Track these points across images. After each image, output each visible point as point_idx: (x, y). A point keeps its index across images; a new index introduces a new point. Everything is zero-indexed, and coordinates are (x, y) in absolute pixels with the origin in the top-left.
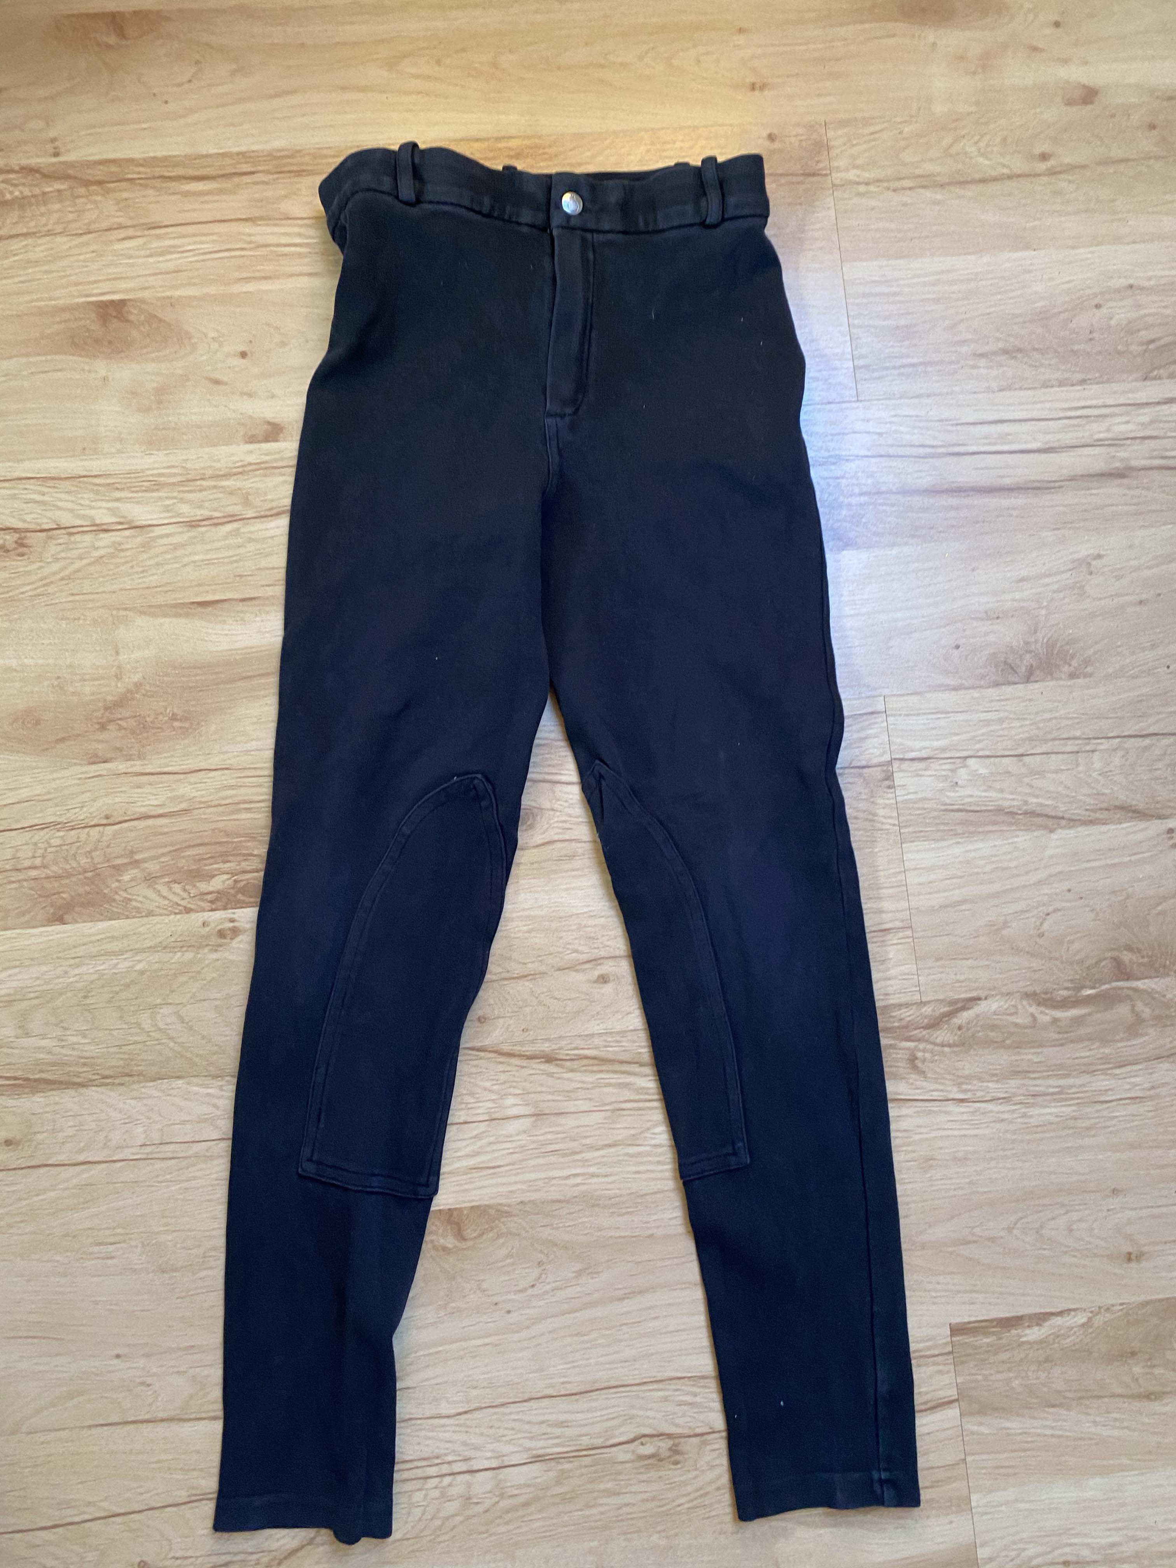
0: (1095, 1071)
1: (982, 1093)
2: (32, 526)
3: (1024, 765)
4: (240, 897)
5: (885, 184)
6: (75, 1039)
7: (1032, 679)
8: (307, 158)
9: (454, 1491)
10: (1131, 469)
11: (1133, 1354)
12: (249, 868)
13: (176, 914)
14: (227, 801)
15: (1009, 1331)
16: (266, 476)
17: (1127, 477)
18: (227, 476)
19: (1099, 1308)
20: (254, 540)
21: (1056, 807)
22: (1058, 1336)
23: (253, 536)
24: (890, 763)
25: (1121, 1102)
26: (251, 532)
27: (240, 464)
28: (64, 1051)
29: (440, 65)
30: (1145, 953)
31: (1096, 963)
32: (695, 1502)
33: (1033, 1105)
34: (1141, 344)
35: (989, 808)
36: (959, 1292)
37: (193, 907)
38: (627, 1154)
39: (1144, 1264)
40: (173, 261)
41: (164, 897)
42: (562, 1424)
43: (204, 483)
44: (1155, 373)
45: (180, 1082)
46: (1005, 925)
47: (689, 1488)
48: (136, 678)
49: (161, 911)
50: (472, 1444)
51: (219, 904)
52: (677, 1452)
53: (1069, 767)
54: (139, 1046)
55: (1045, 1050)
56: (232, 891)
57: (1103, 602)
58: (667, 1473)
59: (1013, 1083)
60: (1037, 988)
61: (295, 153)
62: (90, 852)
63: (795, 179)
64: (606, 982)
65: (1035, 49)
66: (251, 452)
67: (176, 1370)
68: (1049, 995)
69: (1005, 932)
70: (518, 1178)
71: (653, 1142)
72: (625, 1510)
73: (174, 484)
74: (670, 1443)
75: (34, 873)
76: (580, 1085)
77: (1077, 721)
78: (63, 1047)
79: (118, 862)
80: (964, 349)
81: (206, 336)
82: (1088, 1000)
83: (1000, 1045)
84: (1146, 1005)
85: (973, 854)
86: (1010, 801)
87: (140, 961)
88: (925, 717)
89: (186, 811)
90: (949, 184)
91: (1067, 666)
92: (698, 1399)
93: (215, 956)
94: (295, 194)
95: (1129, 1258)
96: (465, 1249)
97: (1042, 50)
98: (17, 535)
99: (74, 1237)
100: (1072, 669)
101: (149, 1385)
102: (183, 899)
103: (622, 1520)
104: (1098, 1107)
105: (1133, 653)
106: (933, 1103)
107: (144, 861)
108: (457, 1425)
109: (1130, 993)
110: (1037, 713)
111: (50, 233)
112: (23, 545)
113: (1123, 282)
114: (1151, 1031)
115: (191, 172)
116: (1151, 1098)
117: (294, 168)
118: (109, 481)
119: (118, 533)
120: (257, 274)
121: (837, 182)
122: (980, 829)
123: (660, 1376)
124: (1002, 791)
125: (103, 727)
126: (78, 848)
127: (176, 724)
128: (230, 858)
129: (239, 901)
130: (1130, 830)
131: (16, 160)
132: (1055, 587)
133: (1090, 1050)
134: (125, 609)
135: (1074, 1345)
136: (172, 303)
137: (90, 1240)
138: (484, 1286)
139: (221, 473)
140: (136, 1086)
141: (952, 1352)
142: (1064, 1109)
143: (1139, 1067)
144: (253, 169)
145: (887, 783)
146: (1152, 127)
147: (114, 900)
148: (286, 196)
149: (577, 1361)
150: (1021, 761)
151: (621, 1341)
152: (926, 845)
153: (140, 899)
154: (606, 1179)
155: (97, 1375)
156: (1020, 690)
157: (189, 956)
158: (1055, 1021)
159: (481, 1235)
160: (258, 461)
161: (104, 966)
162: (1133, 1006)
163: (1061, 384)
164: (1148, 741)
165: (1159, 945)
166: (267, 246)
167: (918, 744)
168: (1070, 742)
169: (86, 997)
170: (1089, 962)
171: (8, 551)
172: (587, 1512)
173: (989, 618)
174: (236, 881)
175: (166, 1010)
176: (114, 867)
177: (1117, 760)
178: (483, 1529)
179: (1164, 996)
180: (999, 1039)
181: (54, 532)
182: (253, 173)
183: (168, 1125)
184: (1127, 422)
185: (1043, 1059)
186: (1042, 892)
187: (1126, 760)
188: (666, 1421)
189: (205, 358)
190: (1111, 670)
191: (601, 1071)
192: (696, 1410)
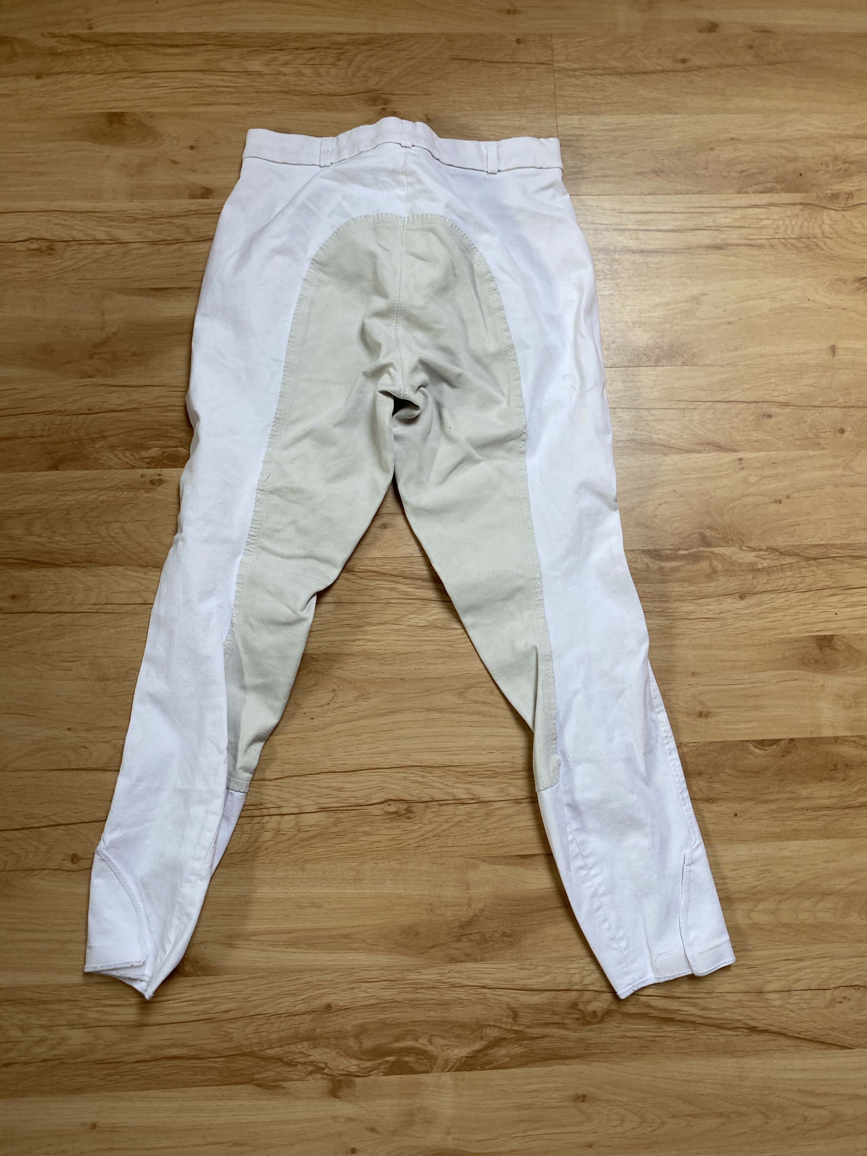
2: (58, 239)
4: (166, 461)
5: (585, 71)
6: (58, 539)
8: (238, 38)
9: (270, 826)
10: (728, 245)
11: (700, 774)
12: (172, 445)
13: (126, 469)
14: (161, 405)
18: (177, 216)
20: (190, 254)
27: (185, 210)
28: (52, 545)
31: (689, 536)
32: (420, 843)
37: (136, 465)
38: (391, 630)
39: (709, 720)
40: (155, 92)
41: (120, 459)
42: (340, 789)
43: (164, 220)
45: (120, 568)
47: (416, 835)
48: (114, 329)
49: (118, 467)
50: (283, 798)
51: (153, 465)
52: (410, 812)
54: (98, 545)
56: (161, 458)
58: (403, 824)
61: (232, 35)
62: (78, 429)
63: (531, 66)
64: (385, 528)
66: (192, 204)
67: (104, 740)
70: (322, 639)
71: (408, 623)
72: (375, 845)
73: (145, 219)
74: (406, 805)
75: (42, 440)
76: (366, 587)
78: (51, 543)
79: (94, 436)
81: (170, 136)
82: (683, 557)
87: (102, 495)
89: (136, 409)
90: (625, 73)
92: (425, 780)
93: (147, 495)
95: (701, 715)
98: (48, 244)
99: (49, 656)
100: (684, 359)
101: (87, 748)
102: (131, 460)
103: (373, 851)
107: (109, 436)
108: (276, 786)
111: (83, 73)
112: (52, 249)
114: (722, 579)
115: (168, 42)
118: (106, 215)
119: (109, 246)
120: (204, 102)
121: (557, 68)
123: (402, 764)
125: (91, 357)
126: (70, 427)
127: (135, 358)
128: (162, 438)
129: (164, 464)
131: (65, 31)
134: (110, 290)
136: (152, 115)
137: (59, 658)
140: (94, 569)
142: (663, 622)
147: (89, 458)
148: (224, 59)
149: (352, 751)
151: (380, 741)
153: (105, 458)
154: (378, 643)
155: (56, 739)
157: (132, 494)
161: (80, 496)
162: (711, 563)
164: (729, 405)
166: (210, 86)
169: (67, 514)
171: (42, 252)
172: (352, 845)
174: (163, 452)
175: (115, 525)
176: (91, 439)
178: (286, 850)
179: (731, 558)
181: (71, 243)
182: (206, 45)
183: (112, 593)
184: (726, 217)
188: (405, 792)
191: (379, 580)
192: (423, 787)
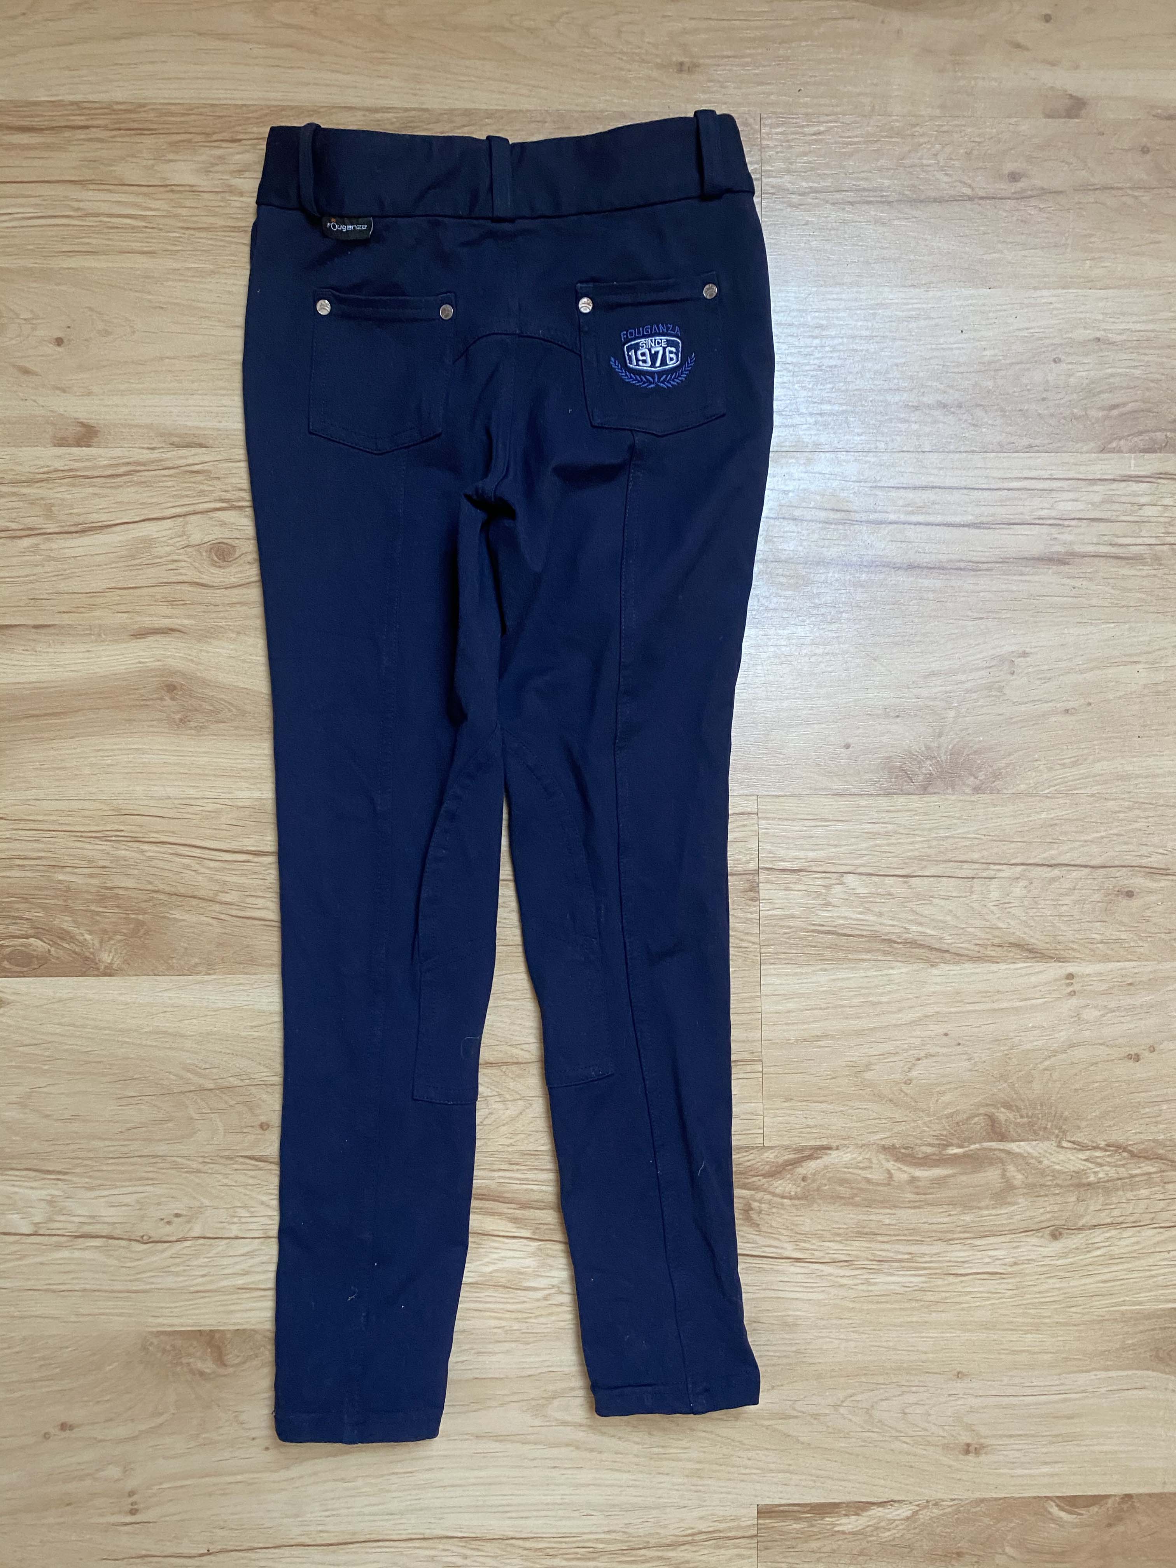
0: (950, 1240)
1: (821, 1254)
3: (910, 887)
7: (930, 790)
15: (823, 1519)
16: (74, 485)
17: (1068, 564)
19: (927, 1501)
21: (941, 938)
22: (877, 1528)
23: (52, 555)
24: (757, 872)
25: (978, 1276)
26: (51, 550)
29: (316, 14)
30: (1024, 1112)
33: (878, 1272)
34: (1102, 409)
35: (864, 933)
36: (771, 1471)
44: (1114, 444)
46: (868, 1067)
53: (964, 895)
55: (898, 1211)
57: (1023, 708)
59: (857, 1247)
60: (897, 1142)
65: (1018, 46)
68: (909, 1151)
69: (868, 1075)
77: (976, 842)
80: (897, 398)
83: (848, 1201)
84: (1018, 1171)
85: (840, 984)
86: (888, 926)
88: (801, 823)
91: (972, 779)
94: (134, 156)
96: (225, 1376)
97: (1027, 49)
104: (952, 1279)
105: (1050, 769)
106: (765, 1260)
109: (1003, 1155)
110: (930, 830)
113: (1090, 334)
116: (1012, 1274)
117: (136, 125)
122: (850, 956)
124: (880, 914)
130: (1023, 972)
132: (968, 685)
133: (950, 1215)
135: (894, 1539)
138: (243, 1417)
139: (23, 478)
141: (756, 1536)
143: (1003, 1239)
144: (90, 123)
145: (752, 894)
146: (1145, 150)
150: (906, 882)
152: (789, 969)
156: (915, 802)
158: (913, 1179)
159: (244, 1363)
160: (66, 468)
163: (1001, 448)
165: (1042, 1105)
167: (793, 853)
168: (965, 866)
170: (959, 1118)
173: (887, 716)
177: (1018, 890)
180: (848, 1195)
185: (894, 1222)
186: (914, 1034)
187: (1029, 892)
189: (14, 342)
190: (1023, 787)
